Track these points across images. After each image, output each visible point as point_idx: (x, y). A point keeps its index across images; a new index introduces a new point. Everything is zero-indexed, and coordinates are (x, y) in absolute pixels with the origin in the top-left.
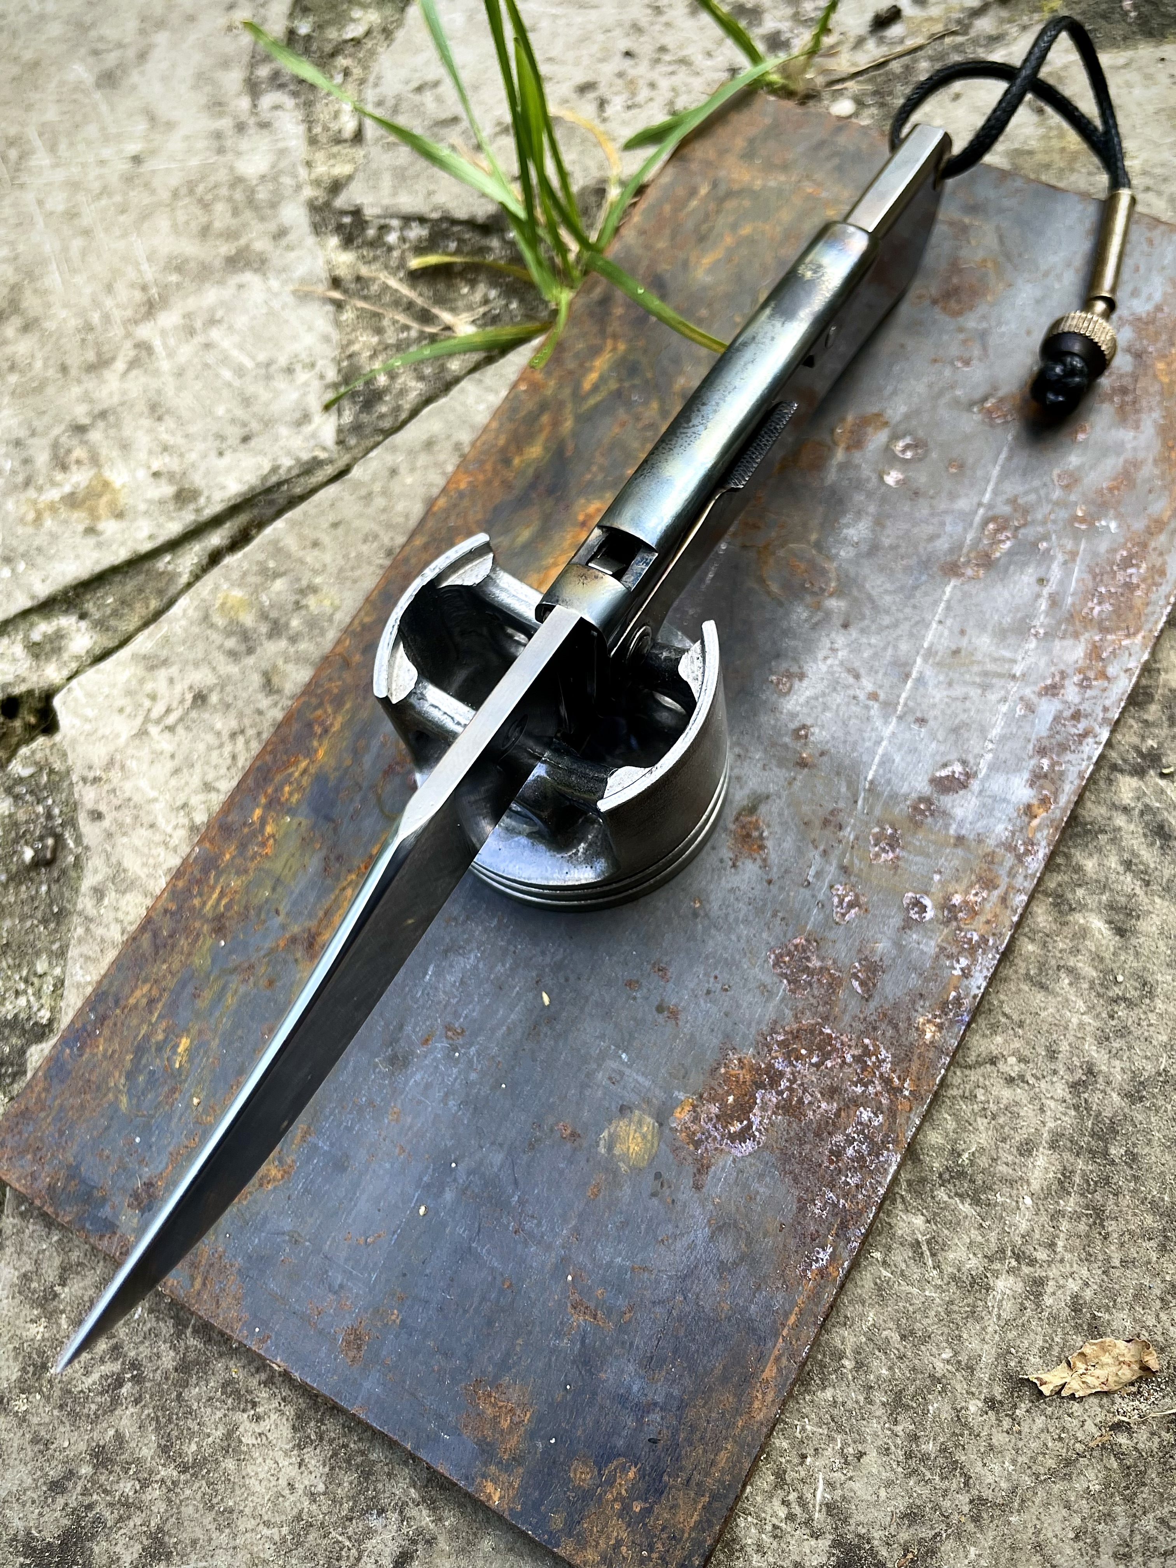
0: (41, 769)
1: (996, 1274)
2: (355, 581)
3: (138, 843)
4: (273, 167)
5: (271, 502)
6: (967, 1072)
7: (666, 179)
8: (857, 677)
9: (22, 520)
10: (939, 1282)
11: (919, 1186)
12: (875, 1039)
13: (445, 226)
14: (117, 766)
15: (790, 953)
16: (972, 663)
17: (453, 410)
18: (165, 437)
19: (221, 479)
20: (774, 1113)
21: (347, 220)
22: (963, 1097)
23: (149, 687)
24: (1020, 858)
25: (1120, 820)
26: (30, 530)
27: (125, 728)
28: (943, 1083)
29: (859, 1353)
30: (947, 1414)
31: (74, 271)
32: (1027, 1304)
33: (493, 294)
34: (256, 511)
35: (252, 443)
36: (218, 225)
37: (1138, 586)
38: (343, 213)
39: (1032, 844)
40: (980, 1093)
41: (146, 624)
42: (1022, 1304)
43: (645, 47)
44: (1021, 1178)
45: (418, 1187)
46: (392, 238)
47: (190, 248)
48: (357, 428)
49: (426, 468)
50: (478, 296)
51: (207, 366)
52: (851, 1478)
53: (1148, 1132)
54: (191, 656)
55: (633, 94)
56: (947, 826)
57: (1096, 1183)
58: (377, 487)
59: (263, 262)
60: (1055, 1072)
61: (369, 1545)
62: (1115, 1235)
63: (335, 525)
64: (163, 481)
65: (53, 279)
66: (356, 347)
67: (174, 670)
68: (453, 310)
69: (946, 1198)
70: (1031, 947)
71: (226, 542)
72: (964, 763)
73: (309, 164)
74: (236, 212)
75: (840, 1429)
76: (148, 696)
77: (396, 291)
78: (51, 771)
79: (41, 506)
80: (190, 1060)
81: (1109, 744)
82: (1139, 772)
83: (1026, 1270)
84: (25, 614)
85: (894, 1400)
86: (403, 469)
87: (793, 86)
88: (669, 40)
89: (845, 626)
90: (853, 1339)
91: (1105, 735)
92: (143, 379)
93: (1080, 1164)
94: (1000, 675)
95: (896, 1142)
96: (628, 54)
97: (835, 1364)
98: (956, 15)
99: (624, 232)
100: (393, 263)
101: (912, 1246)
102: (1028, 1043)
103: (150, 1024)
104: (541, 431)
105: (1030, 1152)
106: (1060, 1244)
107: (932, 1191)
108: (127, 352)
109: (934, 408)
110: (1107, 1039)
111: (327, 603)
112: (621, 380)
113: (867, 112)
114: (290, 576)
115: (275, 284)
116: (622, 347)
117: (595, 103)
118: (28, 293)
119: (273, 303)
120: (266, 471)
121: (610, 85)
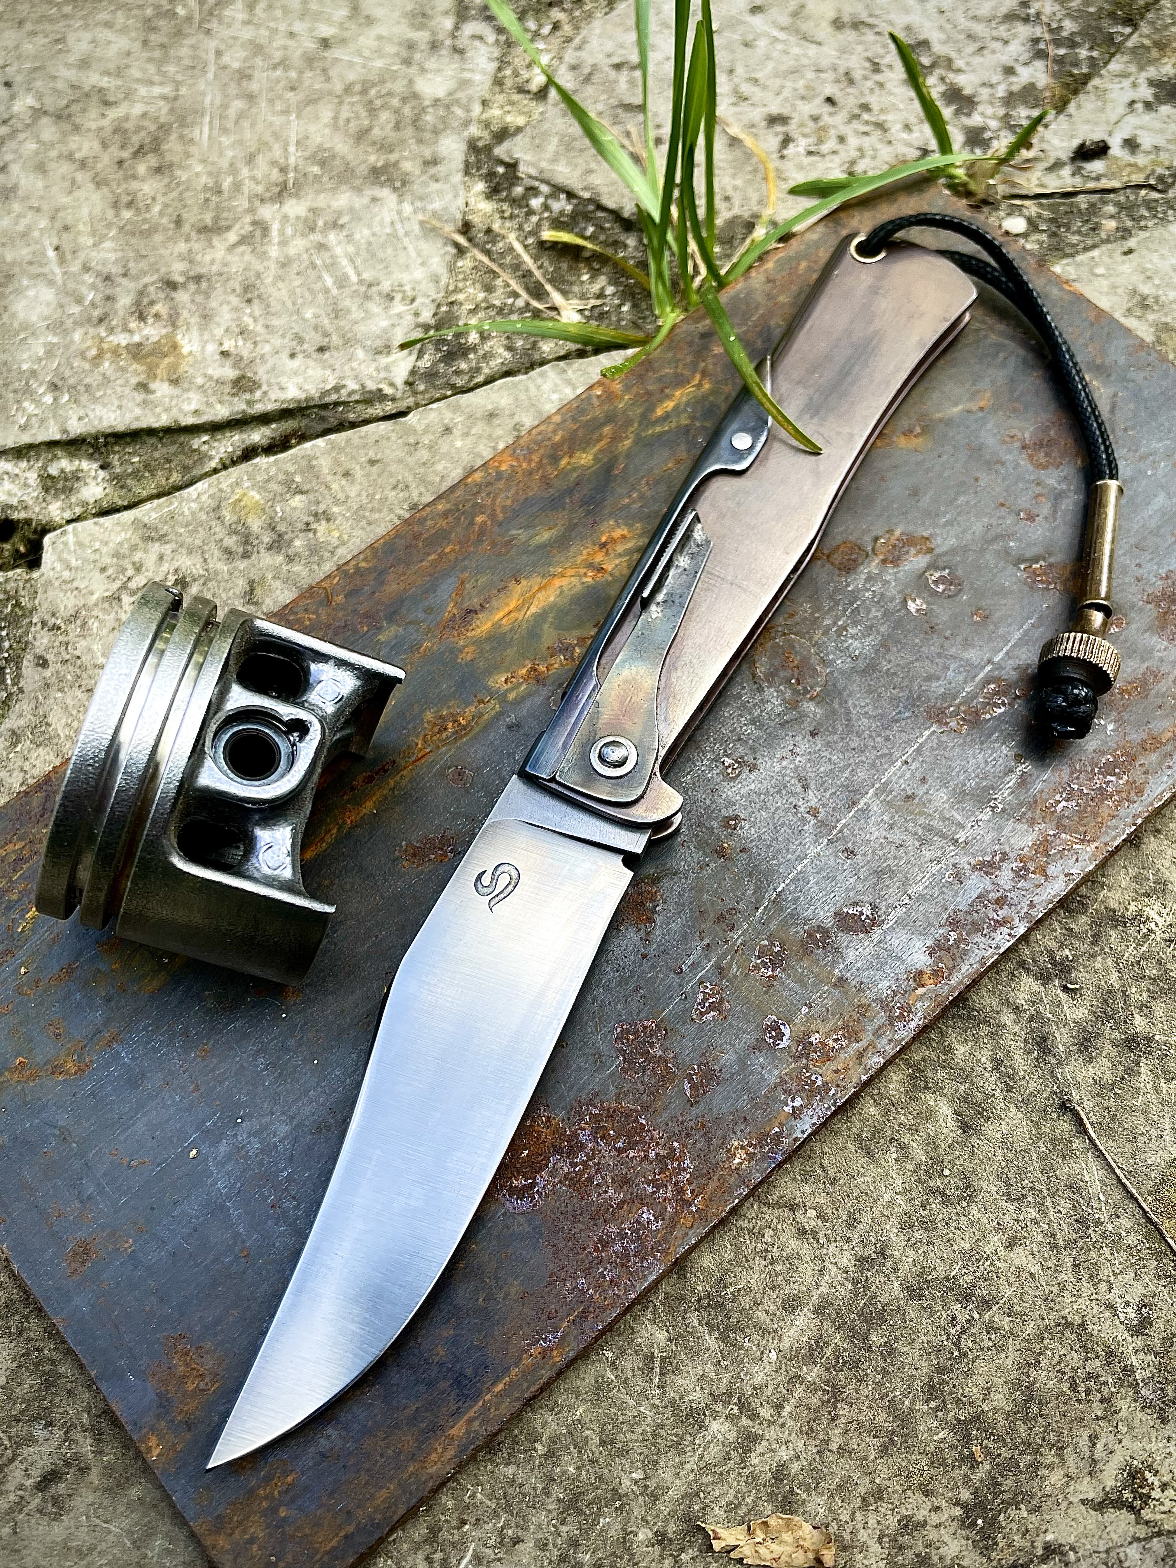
0: (8, 600)
1: (715, 1415)
2: (369, 524)
3: (70, 702)
4: (450, 94)
5: (323, 419)
6: (764, 1209)
7: (814, 236)
8: (805, 787)
9: (83, 355)
10: (657, 1402)
11: (675, 1302)
12: (684, 1146)
13: (591, 208)
14: (79, 622)
15: (636, 1033)
16: (922, 813)
17: (527, 390)
18: (248, 320)
19: (283, 380)
20: (560, 1182)
21: (501, 170)
22: (750, 1231)
23: (138, 556)
24: (891, 1020)
25: (1007, 1018)
26: (87, 366)
27: (100, 587)
28: (734, 1211)
29: (555, 1443)
30: (614, 1532)
31: (224, 130)
32: (733, 1455)
33: (610, 290)
34: (303, 423)
35: (327, 355)
36: (376, 131)
37: (1111, 796)
38: (501, 162)
39: (910, 1012)
40: (769, 1233)
41: (159, 496)
42: (728, 1453)
43: (849, 100)
44: (775, 1331)
45: (198, 1128)
46: (536, 203)
47: (342, 146)
48: (431, 375)
49: (480, 437)
50: (596, 288)
51: (314, 266)
52: (499, 1560)
53: (914, 1331)
54: (189, 540)
55: (820, 141)
56: (834, 964)
57: (845, 1362)
58: (426, 440)
59: (404, 183)
60: (848, 1240)
61: (26, 1451)
62: (843, 1420)
63: (372, 462)
64: (229, 363)
65: (202, 132)
66: (461, 297)
67: (167, 549)
68: (565, 293)
69: (696, 1323)
70: (873, 1110)
71: (265, 442)
72: (874, 908)
73: (484, 103)
74: (397, 127)
75: (508, 1509)
76: (134, 563)
77: (519, 255)
78: (17, 604)
79: (105, 346)
80: (33, 930)
81: (1025, 938)
82: (1044, 978)
83: (745, 1421)
84: (52, 444)
85: (570, 1500)
86: (457, 432)
87: (973, 186)
88: (874, 101)
89: (813, 734)
90: (554, 1426)
91: (1021, 930)
92: (248, 257)
93: (837, 1338)
94: (943, 836)
95: (665, 1252)
96: (829, 100)
97: (527, 1445)
98: (1160, 171)
99: (753, 273)
100: (527, 228)
101: (646, 1357)
102: (833, 1202)
103: (10, 881)
104: (599, 440)
105: (794, 1308)
106: (788, 1409)
107: (685, 1311)
108: (244, 226)
109: (983, 550)
110: (911, 1227)
111: (336, 534)
112: (693, 418)
113: (1036, 237)
114: (311, 496)
115: (407, 208)
116: (707, 386)
117: (781, 138)
118: (174, 137)
119: (399, 226)
120: (329, 387)
121: (802, 125)
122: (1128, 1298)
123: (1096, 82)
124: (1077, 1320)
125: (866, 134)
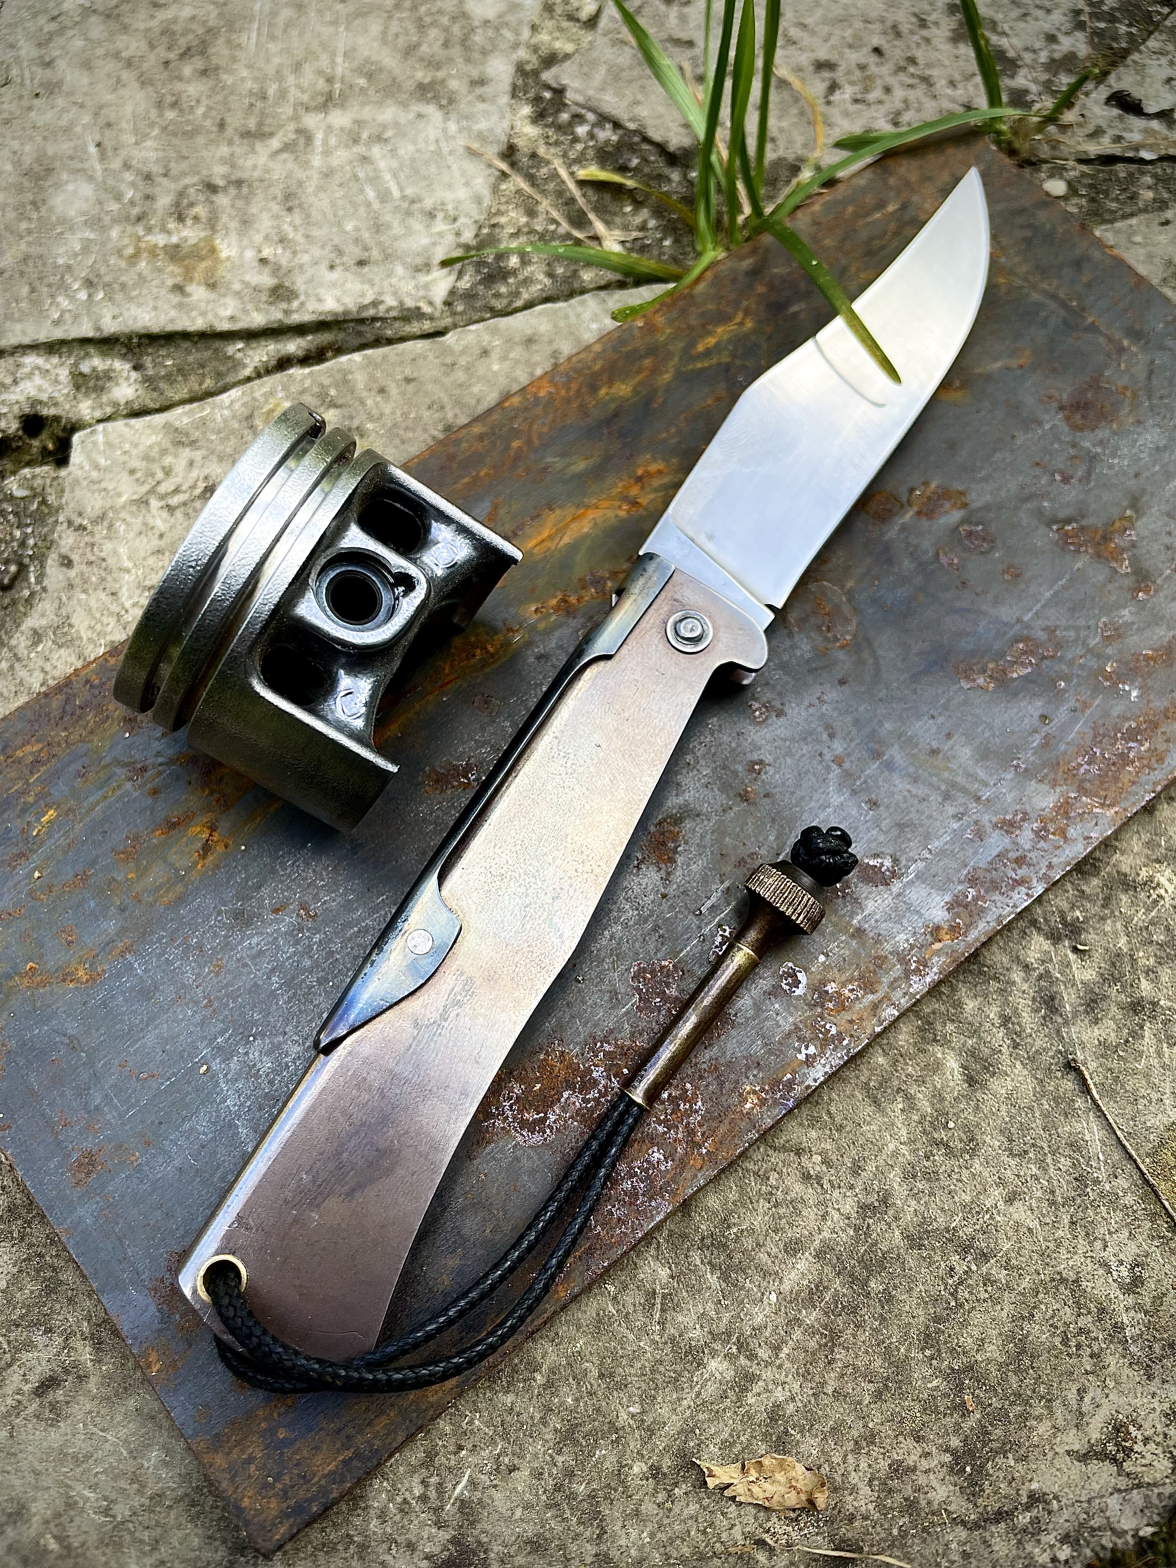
0: (34, 496)
1: (714, 1354)
2: (403, 442)
3: (93, 603)
4: (500, 16)
5: (360, 334)
6: (770, 1152)
7: (862, 182)
8: (832, 736)
9: (119, 252)
10: (657, 1338)
11: (678, 1240)
12: (697, 1088)
13: (636, 139)
14: (105, 524)
15: (653, 972)
16: (947, 768)
17: (567, 317)
18: (287, 228)
19: (321, 291)
20: (572, 1117)
21: (547, 95)
22: (756, 1174)
23: (168, 460)
24: (907, 974)
25: (1017, 976)
26: (123, 264)
27: (128, 490)
28: (743, 1155)
29: (554, 1374)
30: (610, 1464)
31: (272, 37)
32: (730, 1393)
33: (652, 223)
34: (341, 336)
35: (366, 269)
36: (424, 48)
37: (1133, 762)
38: (548, 87)
39: (925, 966)
40: (773, 1176)
41: (191, 400)
42: (725, 1391)
43: (896, 52)
44: (776, 1273)
45: (209, 1045)
46: (581, 130)
47: (390, 61)
48: (469, 296)
49: (517, 362)
50: (638, 220)
51: (356, 178)
52: (495, 1486)
53: (913, 1280)
54: (220, 448)
55: (866, 90)
56: (853, 914)
57: (844, 1307)
58: (463, 361)
59: (451, 101)
60: (852, 1187)
61: (25, 1356)
62: (840, 1364)
63: (408, 380)
64: (267, 270)
65: (250, 38)
66: (503, 220)
67: (198, 455)
68: (608, 223)
69: (698, 1262)
70: (881, 1060)
71: (300, 353)
72: (896, 861)
73: (534, 28)
74: (446, 45)
75: (505, 1436)
76: (163, 468)
77: (563, 182)
78: (44, 502)
79: (143, 245)
80: (49, 835)
81: (1039, 899)
82: (1055, 938)
83: (743, 1361)
84: (85, 341)
85: (567, 1431)
86: (495, 355)
87: (1017, 145)
88: (920, 54)
89: (842, 682)
90: (554, 1357)
91: (1039, 890)
92: (290, 165)
93: (837, 1284)
94: (965, 791)
95: (673, 1193)
96: (877, 51)
97: (527, 1374)
99: (799, 214)
100: (572, 155)
101: (647, 1293)
102: (838, 1149)
103: (26, 783)
104: (639, 372)
105: (796, 1252)
106: (786, 1350)
107: (688, 1249)
108: (287, 133)
109: (1017, 508)
110: (914, 1177)
112: (734, 356)
113: (1075, 201)
114: (345, 411)
115: (453, 127)
116: (749, 324)
117: (827, 84)
118: (221, 41)
119: (443, 144)
120: (367, 301)
121: (849, 72)
122: (1122, 1257)
123: (1134, 57)
124: (1072, 1276)
125: (911, 86)
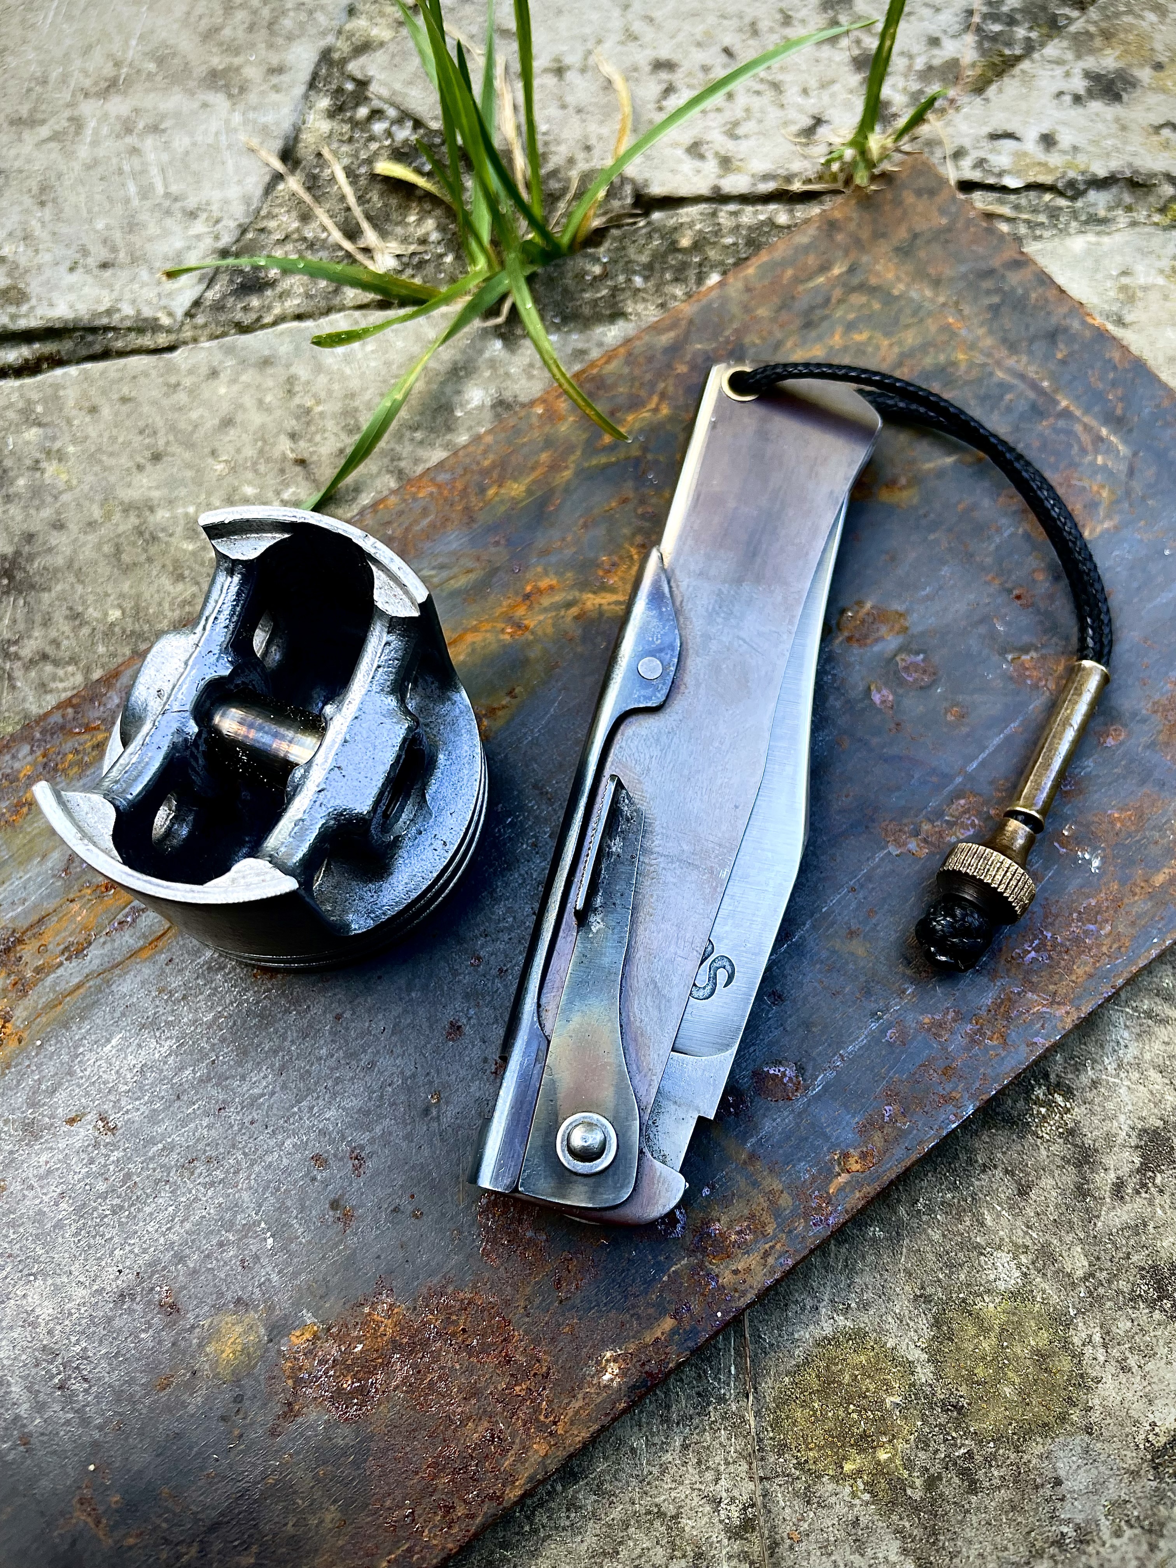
5: (87, 344)
13: (437, 141)
18: (35, 224)
19: (55, 295)
21: (350, 87)
31: (69, 17)
33: (436, 236)
34: (64, 346)
35: (108, 273)
36: (227, 32)
38: (351, 78)
46: (378, 127)
47: (186, 43)
48: (215, 308)
49: (248, 386)
50: (420, 232)
51: (120, 172)
58: (187, 382)
59: (242, 90)
63: (124, 400)
64: (3, 269)
65: (45, 18)
66: (272, 224)
68: (384, 234)
71: (19, 363)
74: (251, 28)
77: (340, 188)
86: (224, 376)
92: (54, 155)
96: (727, 50)
98: (1071, 174)
100: (363, 155)
108: (60, 120)
111: (64, 477)
114: (49, 431)
115: (237, 118)
117: (664, 86)
118: (15, 20)
119: (223, 138)
120: (102, 309)
121: (690, 74)
122: (736, 1493)
123: (1025, 65)
124: (671, 1510)
125: (758, 93)
